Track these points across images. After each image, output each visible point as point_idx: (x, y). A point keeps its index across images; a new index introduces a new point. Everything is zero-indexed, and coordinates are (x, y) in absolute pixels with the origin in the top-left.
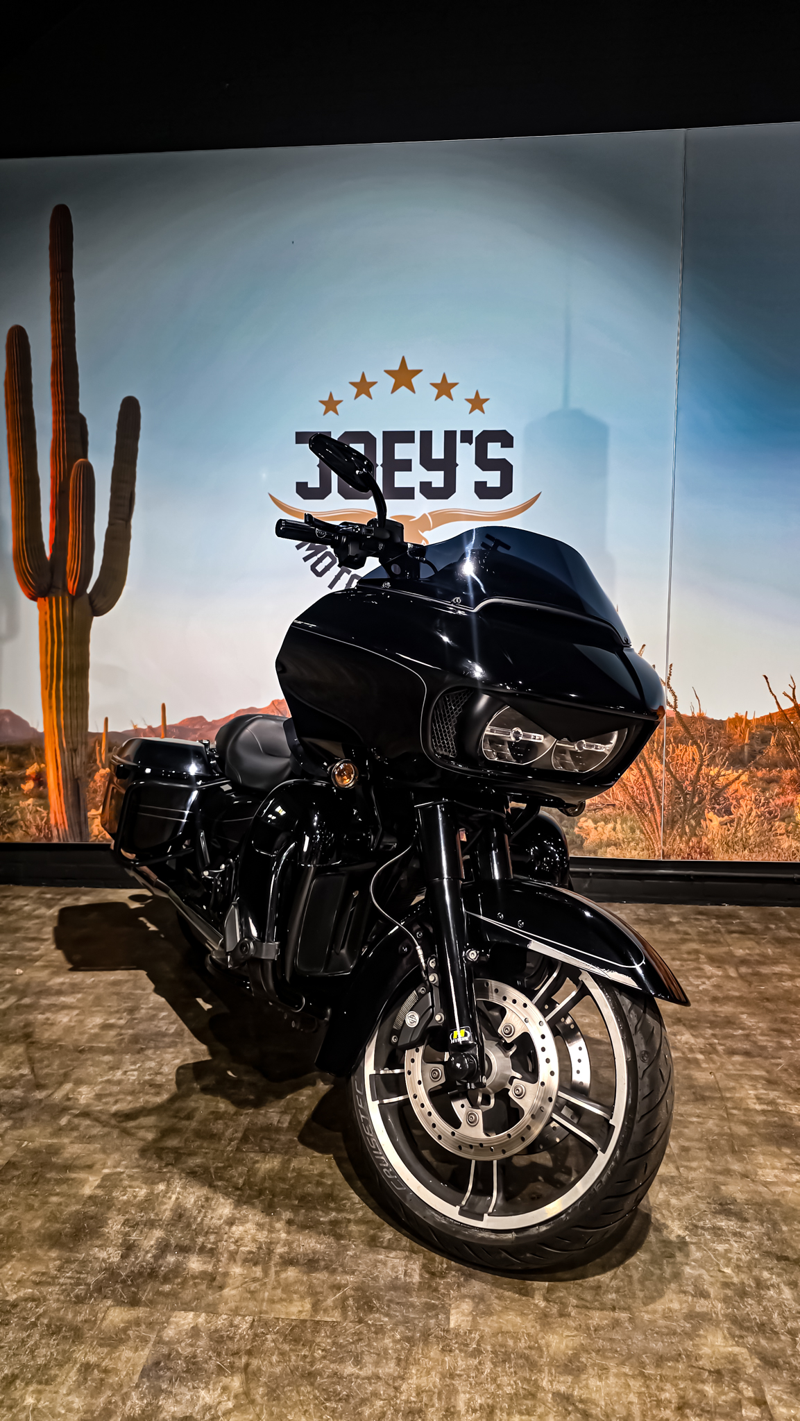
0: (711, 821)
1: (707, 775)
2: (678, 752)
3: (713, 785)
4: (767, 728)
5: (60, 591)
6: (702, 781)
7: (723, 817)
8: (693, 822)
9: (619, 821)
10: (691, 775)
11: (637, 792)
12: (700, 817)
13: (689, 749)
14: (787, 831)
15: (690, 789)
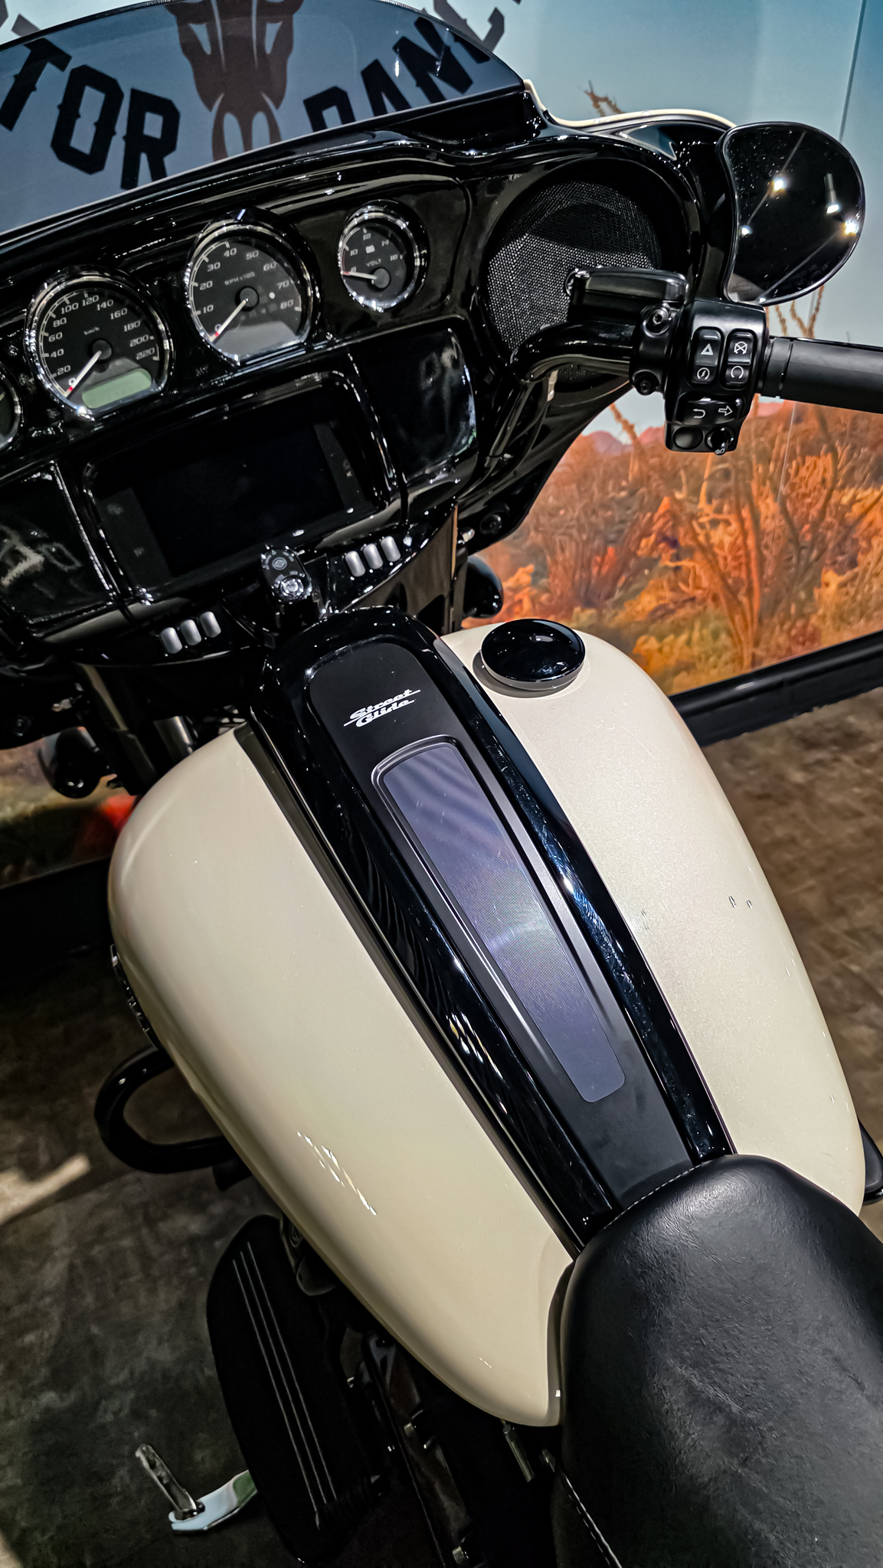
0: (827, 585)
1: (838, 504)
2: (803, 472)
3: (842, 521)
6: (828, 519)
7: (843, 573)
8: (803, 595)
9: (697, 625)
10: (814, 512)
11: (731, 563)
12: (816, 581)
13: (820, 464)
15: (809, 537)
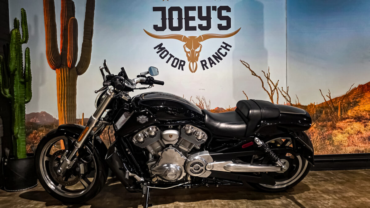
4: (322, 108)
5: (65, 66)
14: (330, 144)
